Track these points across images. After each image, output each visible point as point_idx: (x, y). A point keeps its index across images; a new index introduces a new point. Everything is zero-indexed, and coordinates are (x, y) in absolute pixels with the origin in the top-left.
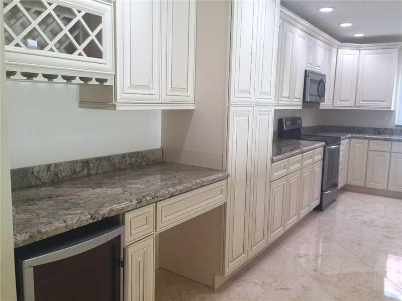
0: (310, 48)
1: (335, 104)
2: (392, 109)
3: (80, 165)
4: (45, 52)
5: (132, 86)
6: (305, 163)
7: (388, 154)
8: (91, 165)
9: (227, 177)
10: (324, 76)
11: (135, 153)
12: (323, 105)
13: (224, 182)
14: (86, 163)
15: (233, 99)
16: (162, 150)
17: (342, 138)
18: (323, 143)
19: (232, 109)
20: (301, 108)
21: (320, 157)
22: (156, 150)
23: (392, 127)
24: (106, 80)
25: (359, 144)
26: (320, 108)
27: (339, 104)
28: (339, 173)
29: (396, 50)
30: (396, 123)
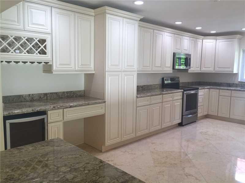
1: (202, 70)
2: (235, 71)
3: (43, 95)
4: (23, 54)
5: (61, 64)
6: (165, 100)
7: (230, 98)
8: (48, 95)
9: (104, 102)
10: (190, 55)
11: (70, 91)
12: (190, 71)
14: (46, 94)
16: (84, 90)
17: (200, 88)
18: (182, 90)
20: (172, 72)
21: (180, 97)
23: (236, 82)
24: (48, 63)
25: (214, 92)
26: (189, 72)
27: (204, 70)
28: (198, 107)
29: (236, 39)
30: (239, 81)
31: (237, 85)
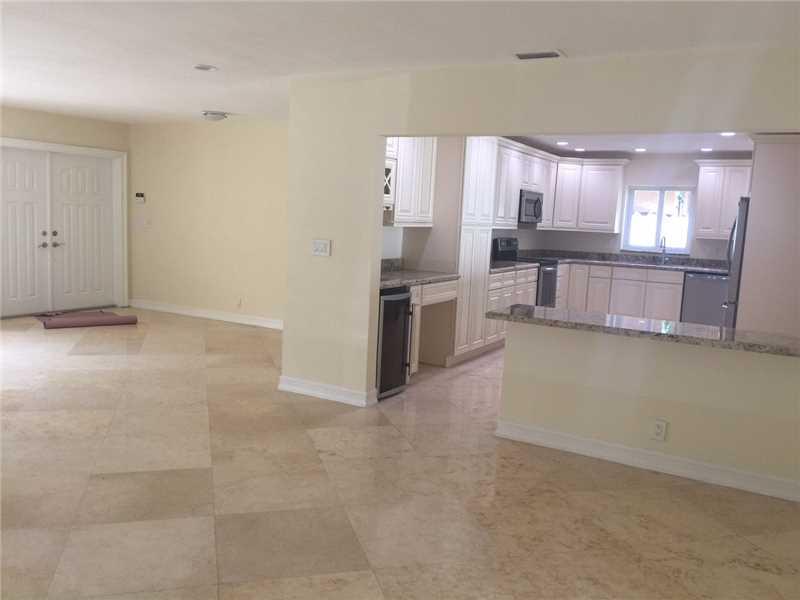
0: (526, 168)
1: (555, 225)
2: (616, 231)
5: (401, 211)
6: (518, 281)
7: (609, 281)
9: (458, 278)
10: (542, 195)
12: (540, 226)
13: (455, 282)
15: (464, 220)
16: (403, 259)
17: (560, 261)
18: (537, 264)
19: (463, 227)
20: (516, 228)
21: (535, 278)
22: (397, 260)
23: (618, 252)
24: (390, 208)
25: (580, 270)
26: (538, 228)
27: (561, 224)
28: (557, 300)
29: (620, 167)
30: (622, 248)
31: (617, 257)
